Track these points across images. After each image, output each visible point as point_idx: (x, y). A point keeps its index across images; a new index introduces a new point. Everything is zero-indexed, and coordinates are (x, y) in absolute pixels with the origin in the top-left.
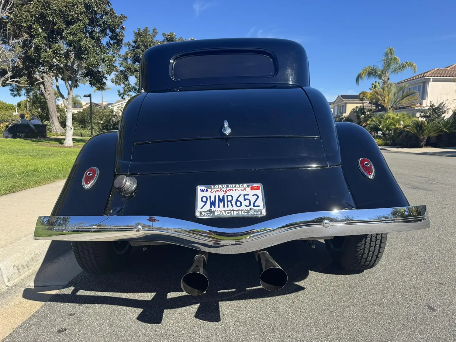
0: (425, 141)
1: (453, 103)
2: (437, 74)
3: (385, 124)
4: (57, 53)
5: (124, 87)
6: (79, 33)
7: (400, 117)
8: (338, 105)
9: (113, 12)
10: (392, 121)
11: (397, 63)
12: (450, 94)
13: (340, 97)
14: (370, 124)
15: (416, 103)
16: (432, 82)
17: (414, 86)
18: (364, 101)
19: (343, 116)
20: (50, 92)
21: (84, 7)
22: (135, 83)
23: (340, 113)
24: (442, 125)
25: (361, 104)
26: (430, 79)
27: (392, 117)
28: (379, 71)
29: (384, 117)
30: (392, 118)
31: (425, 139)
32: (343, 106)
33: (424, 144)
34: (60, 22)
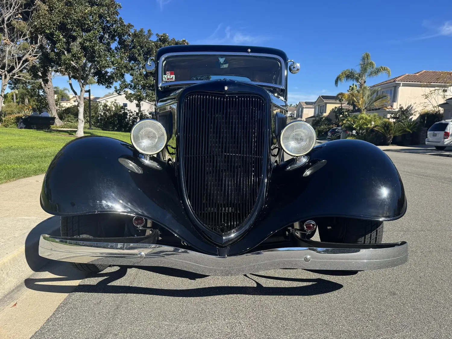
0: (391, 139)
1: (420, 106)
2: (407, 79)
3: (358, 123)
4: (75, 56)
5: (121, 84)
6: (94, 39)
7: (372, 118)
8: (319, 105)
9: (122, 21)
10: (365, 121)
11: (373, 68)
12: (418, 98)
13: (321, 98)
14: (345, 124)
15: (387, 106)
16: (402, 86)
17: (386, 90)
18: (342, 102)
19: (323, 115)
20: (49, 86)
21: (98, 17)
22: (131, 80)
23: (320, 113)
24: (406, 126)
25: (340, 105)
26: (400, 83)
27: (365, 117)
28: (357, 75)
29: (358, 117)
30: (365, 119)
31: (391, 138)
32: (323, 106)
33: (390, 142)
34: (78, 30)
